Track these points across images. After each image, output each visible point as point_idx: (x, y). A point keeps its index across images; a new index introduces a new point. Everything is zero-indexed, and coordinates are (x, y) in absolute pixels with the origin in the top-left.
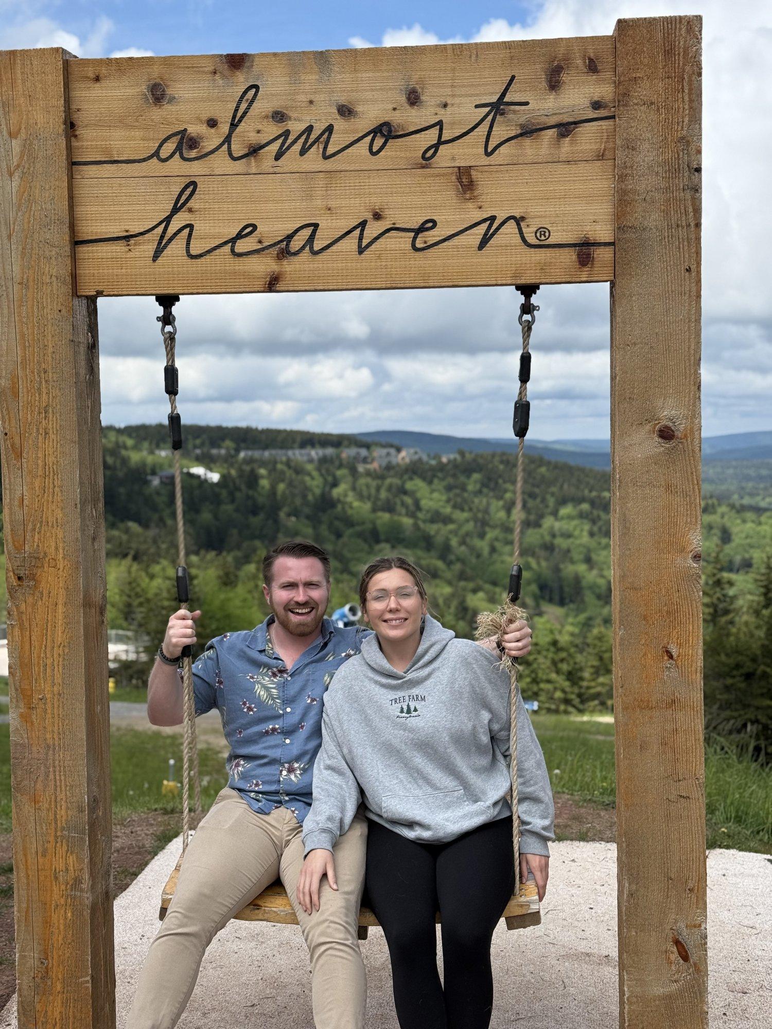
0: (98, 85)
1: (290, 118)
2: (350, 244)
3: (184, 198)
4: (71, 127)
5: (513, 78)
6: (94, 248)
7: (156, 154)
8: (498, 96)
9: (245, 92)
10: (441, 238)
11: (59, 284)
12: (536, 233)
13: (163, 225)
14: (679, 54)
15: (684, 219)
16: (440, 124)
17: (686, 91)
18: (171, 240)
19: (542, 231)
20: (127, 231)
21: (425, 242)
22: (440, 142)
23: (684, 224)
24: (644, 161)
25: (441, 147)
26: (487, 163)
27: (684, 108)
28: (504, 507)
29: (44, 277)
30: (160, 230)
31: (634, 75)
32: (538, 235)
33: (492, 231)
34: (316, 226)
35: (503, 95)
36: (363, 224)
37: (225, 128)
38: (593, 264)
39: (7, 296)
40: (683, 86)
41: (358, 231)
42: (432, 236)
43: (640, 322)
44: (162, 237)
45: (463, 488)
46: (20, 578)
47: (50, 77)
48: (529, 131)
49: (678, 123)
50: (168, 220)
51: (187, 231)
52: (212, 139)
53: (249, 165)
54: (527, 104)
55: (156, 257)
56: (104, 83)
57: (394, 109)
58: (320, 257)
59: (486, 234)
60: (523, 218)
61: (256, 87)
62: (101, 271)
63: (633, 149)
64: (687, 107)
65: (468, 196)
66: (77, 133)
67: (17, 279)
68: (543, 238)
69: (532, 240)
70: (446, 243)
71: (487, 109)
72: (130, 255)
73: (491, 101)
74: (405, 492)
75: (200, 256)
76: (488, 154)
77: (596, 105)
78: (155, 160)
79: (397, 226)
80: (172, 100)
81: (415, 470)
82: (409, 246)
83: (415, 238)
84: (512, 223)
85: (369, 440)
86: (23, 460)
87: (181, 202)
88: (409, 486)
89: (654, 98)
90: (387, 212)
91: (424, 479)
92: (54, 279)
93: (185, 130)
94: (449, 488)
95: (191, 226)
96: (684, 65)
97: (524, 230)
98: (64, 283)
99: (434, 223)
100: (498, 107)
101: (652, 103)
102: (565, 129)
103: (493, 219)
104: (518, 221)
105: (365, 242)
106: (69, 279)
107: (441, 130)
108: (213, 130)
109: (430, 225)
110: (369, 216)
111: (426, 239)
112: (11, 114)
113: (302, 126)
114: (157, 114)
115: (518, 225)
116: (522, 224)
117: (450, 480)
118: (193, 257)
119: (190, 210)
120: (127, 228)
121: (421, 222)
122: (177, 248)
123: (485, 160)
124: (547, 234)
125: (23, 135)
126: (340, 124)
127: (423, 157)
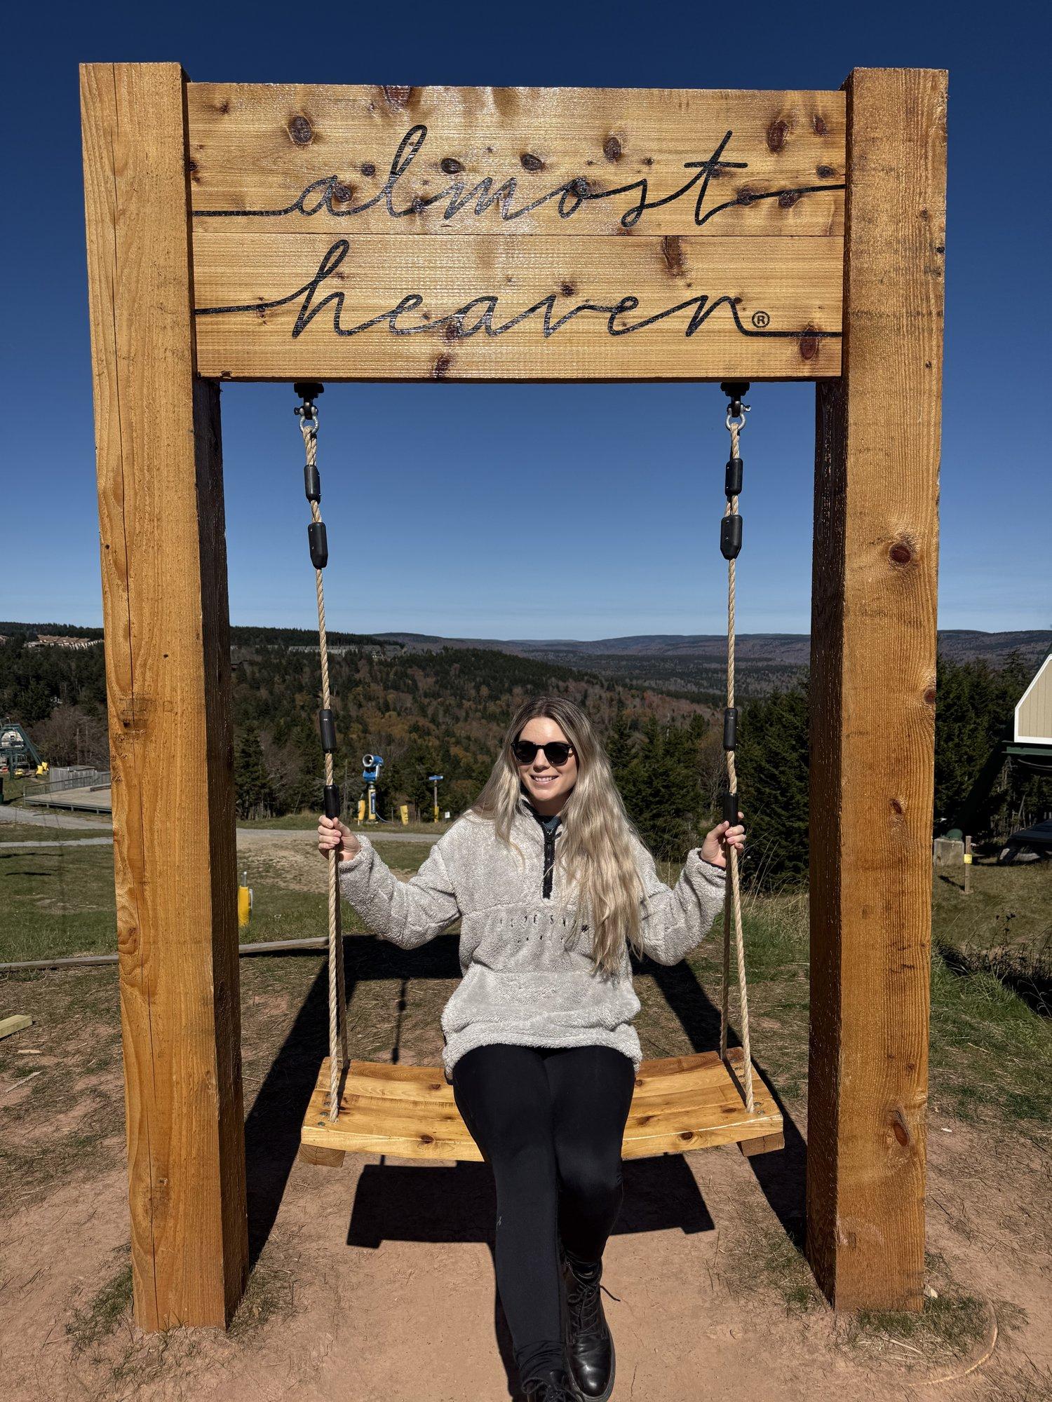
0: (226, 117)
1: (463, 169)
2: (534, 324)
3: (333, 259)
4: (190, 167)
5: (730, 133)
6: (220, 319)
7: (299, 206)
8: (712, 154)
9: (409, 135)
10: (642, 320)
11: (176, 360)
12: (753, 318)
13: (306, 293)
14: (922, 114)
15: (924, 305)
16: (643, 184)
17: (930, 158)
18: (315, 312)
19: (761, 317)
20: (261, 299)
21: (624, 325)
22: (643, 206)
23: (924, 312)
24: (881, 236)
25: (645, 211)
26: (698, 233)
27: (927, 177)
28: (475, 687)
29: (156, 352)
30: (302, 298)
31: (872, 136)
32: (756, 320)
33: (702, 313)
34: (494, 299)
35: (718, 153)
36: (551, 299)
37: (384, 178)
38: (817, 357)
39: (109, 374)
40: (926, 152)
41: (543, 309)
42: (632, 317)
43: (874, 423)
44: (305, 308)
45: (447, 673)
46: (126, 725)
47: (166, 99)
48: (747, 197)
49: (920, 194)
50: (313, 286)
51: (336, 300)
52: (368, 190)
53: (413, 222)
54: (745, 165)
55: (296, 333)
56: (234, 115)
57: (590, 163)
58: (499, 338)
59: (695, 318)
60: (738, 300)
61: (423, 128)
62: (228, 347)
63: (870, 221)
64: (929, 176)
65: (675, 271)
66: (199, 175)
67: (123, 352)
68: (761, 324)
69: (748, 326)
70: (650, 326)
71: (699, 169)
72: (264, 328)
73: (704, 160)
74: (407, 676)
75: (350, 333)
76: (699, 223)
77: (824, 172)
78: (297, 212)
79: (591, 303)
80: (317, 138)
81: (413, 661)
82: (605, 328)
83: (612, 319)
84: (727, 305)
85: (381, 639)
86: (130, 580)
87: (329, 265)
88: (409, 671)
89: (894, 165)
90: (580, 286)
91: (420, 667)
92: (169, 354)
93: (335, 177)
94: (436, 674)
95: (340, 295)
96: (928, 127)
97: (740, 314)
98: (182, 358)
99: (635, 301)
100: (713, 168)
101: (891, 170)
102: (788, 198)
103: (704, 299)
104: (734, 302)
105: (553, 322)
106: (187, 354)
107: (644, 191)
108: (369, 179)
109: (629, 304)
110: (557, 289)
111: (626, 321)
112: (115, 146)
113: (479, 179)
114: (300, 156)
115: (733, 307)
116: (738, 307)
117: (438, 668)
118: (341, 333)
119: (341, 276)
120: (262, 295)
121: (620, 300)
122: (323, 321)
123: (697, 230)
124: (766, 320)
125: (130, 173)
126: (524, 177)
127: (624, 223)
